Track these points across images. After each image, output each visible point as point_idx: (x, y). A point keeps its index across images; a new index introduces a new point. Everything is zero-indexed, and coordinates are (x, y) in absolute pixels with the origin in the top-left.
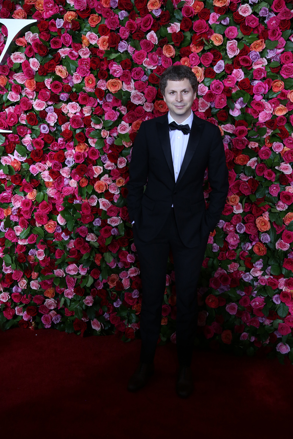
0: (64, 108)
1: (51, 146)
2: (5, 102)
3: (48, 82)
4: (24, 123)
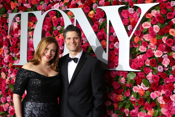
0: (174, 55)
1: (165, 80)
2: (137, 52)
3: (164, 39)
4: (148, 65)
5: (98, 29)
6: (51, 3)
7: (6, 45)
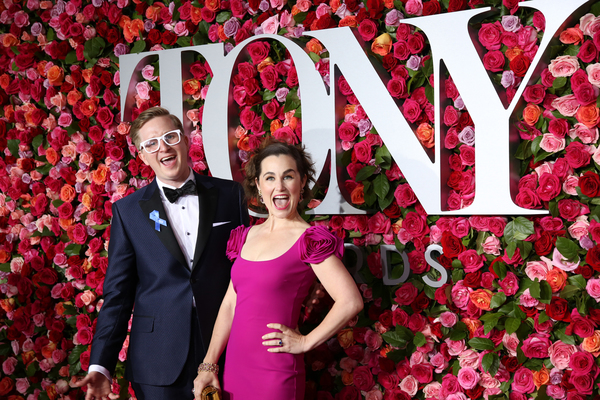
2: (535, 154)
4: (574, 192)
5: (406, 89)
6: (251, 17)
7: (115, 154)
